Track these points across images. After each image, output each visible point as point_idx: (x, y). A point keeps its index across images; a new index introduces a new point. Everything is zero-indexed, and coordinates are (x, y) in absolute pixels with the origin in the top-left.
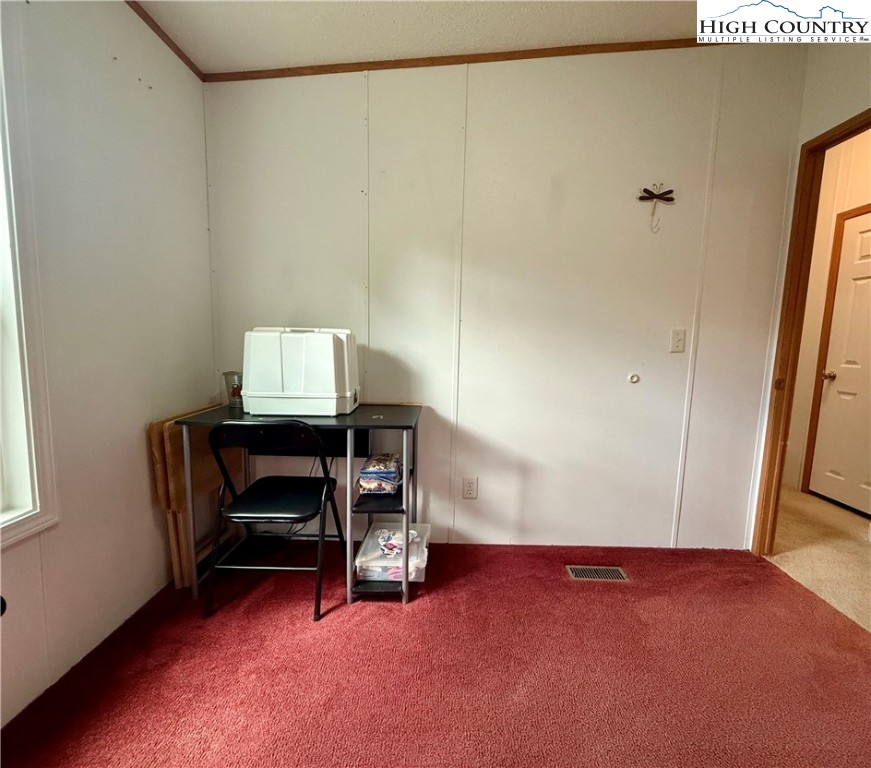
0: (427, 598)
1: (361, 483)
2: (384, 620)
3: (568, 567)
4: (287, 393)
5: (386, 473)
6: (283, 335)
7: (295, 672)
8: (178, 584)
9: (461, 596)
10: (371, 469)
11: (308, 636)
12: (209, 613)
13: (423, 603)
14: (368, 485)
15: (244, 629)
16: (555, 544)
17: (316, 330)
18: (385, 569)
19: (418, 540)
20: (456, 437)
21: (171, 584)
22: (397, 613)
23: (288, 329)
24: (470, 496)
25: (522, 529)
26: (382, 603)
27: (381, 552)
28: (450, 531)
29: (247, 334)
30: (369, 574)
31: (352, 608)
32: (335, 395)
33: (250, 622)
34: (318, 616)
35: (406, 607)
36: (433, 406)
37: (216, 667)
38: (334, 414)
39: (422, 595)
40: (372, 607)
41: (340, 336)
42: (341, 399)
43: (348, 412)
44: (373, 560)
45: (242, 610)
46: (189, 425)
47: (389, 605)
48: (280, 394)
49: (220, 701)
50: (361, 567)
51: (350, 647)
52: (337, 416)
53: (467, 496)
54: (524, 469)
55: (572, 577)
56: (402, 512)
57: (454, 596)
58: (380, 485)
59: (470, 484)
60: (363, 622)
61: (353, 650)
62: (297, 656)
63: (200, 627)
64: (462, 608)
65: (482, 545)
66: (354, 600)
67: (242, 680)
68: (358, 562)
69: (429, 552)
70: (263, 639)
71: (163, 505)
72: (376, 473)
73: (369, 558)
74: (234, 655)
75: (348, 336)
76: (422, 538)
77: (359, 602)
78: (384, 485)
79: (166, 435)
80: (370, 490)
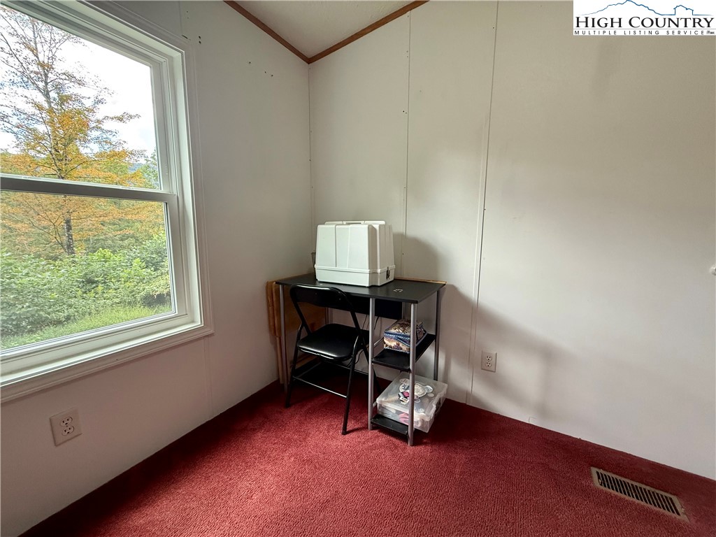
0: (429, 448)
1: (385, 340)
2: (388, 453)
3: (594, 470)
4: (337, 268)
5: (403, 336)
6: (337, 227)
7: (315, 467)
8: (281, 382)
9: (460, 458)
10: (393, 331)
11: (334, 443)
12: (288, 406)
13: (424, 450)
14: (391, 343)
15: (301, 423)
16: (584, 438)
17: (362, 222)
18: (398, 412)
19: (432, 395)
20: (475, 313)
21: (278, 380)
22: (400, 451)
23: (345, 223)
24: (488, 368)
25: (542, 410)
26: (392, 438)
27: (397, 397)
28: (468, 394)
29: (320, 227)
30: (385, 411)
31: (371, 433)
32: (368, 271)
33: (306, 419)
34: (345, 432)
35: (410, 449)
36: (457, 285)
37: (277, 443)
38: (367, 285)
39: (426, 444)
40: (384, 439)
41: (374, 226)
42: (373, 274)
43: (379, 285)
44: (388, 402)
45: (305, 408)
46: (283, 284)
47: (397, 441)
48: (334, 268)
49: (269, 467)
50: (381, 405)
51: (357, 465)
52: (369, 287)
53: (486, 367)
54: (548, 355)
55: (596, 482)
56: (409, 370)
57: (454, 455)
58: (399, 345)
59: (489, 357)
60: (371, 449)
61: (357, 468)
62: (322, 456)
63: (281, 412)
64: (458, 470)
65: (499, 415)
66: (373, 428)
67: (286, 458)
68: (378, 400)
69: (437, 408)
70: (308, 435)
71: (273, 332)
72: (396, 334)
73: (387, 400)
74: (289, 439)
75: (380, 226)
76: (435, 396)
77: (376, 431)
78: (401, 345)
79: (273, 289)
80: (390, 347)
